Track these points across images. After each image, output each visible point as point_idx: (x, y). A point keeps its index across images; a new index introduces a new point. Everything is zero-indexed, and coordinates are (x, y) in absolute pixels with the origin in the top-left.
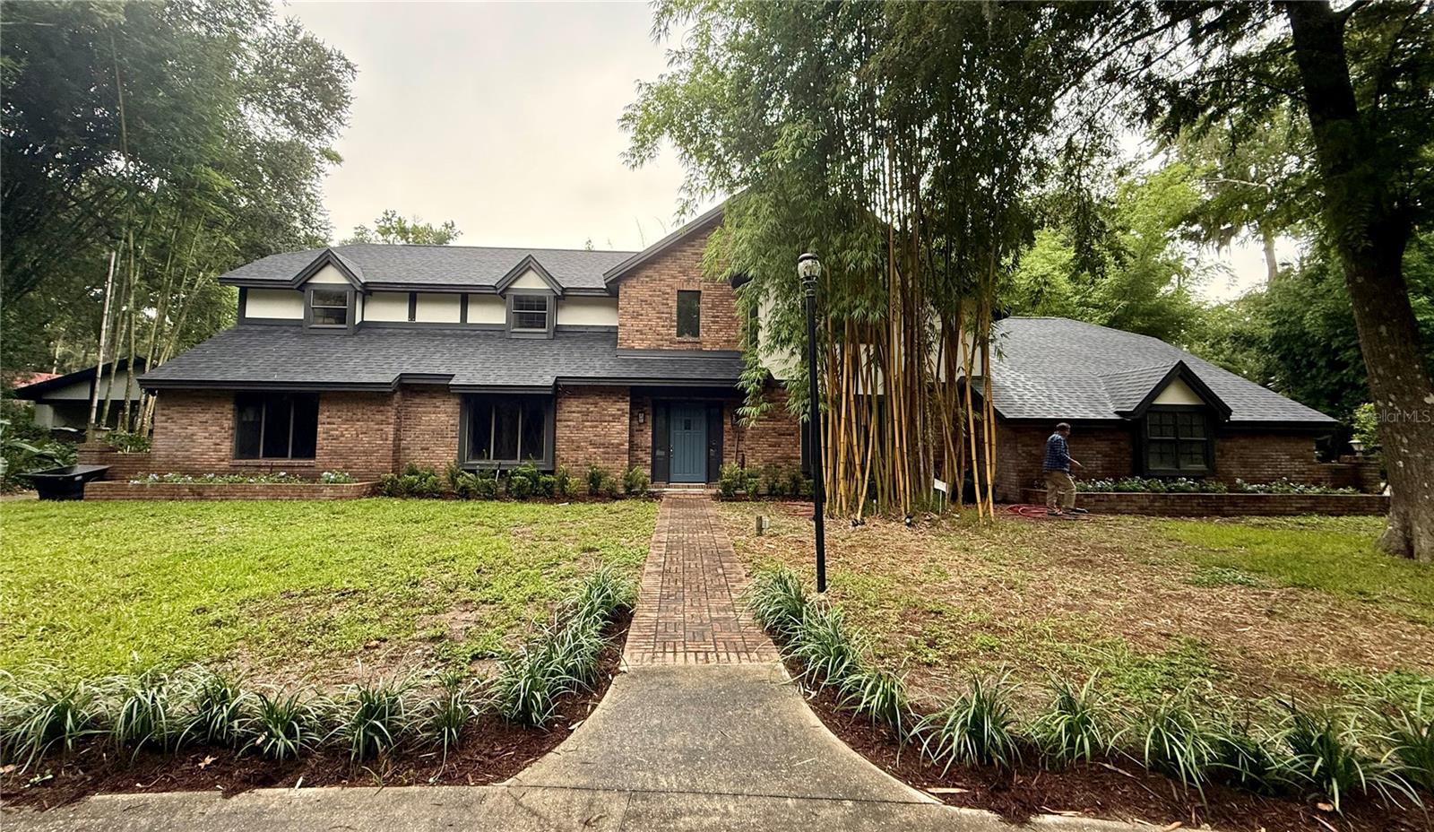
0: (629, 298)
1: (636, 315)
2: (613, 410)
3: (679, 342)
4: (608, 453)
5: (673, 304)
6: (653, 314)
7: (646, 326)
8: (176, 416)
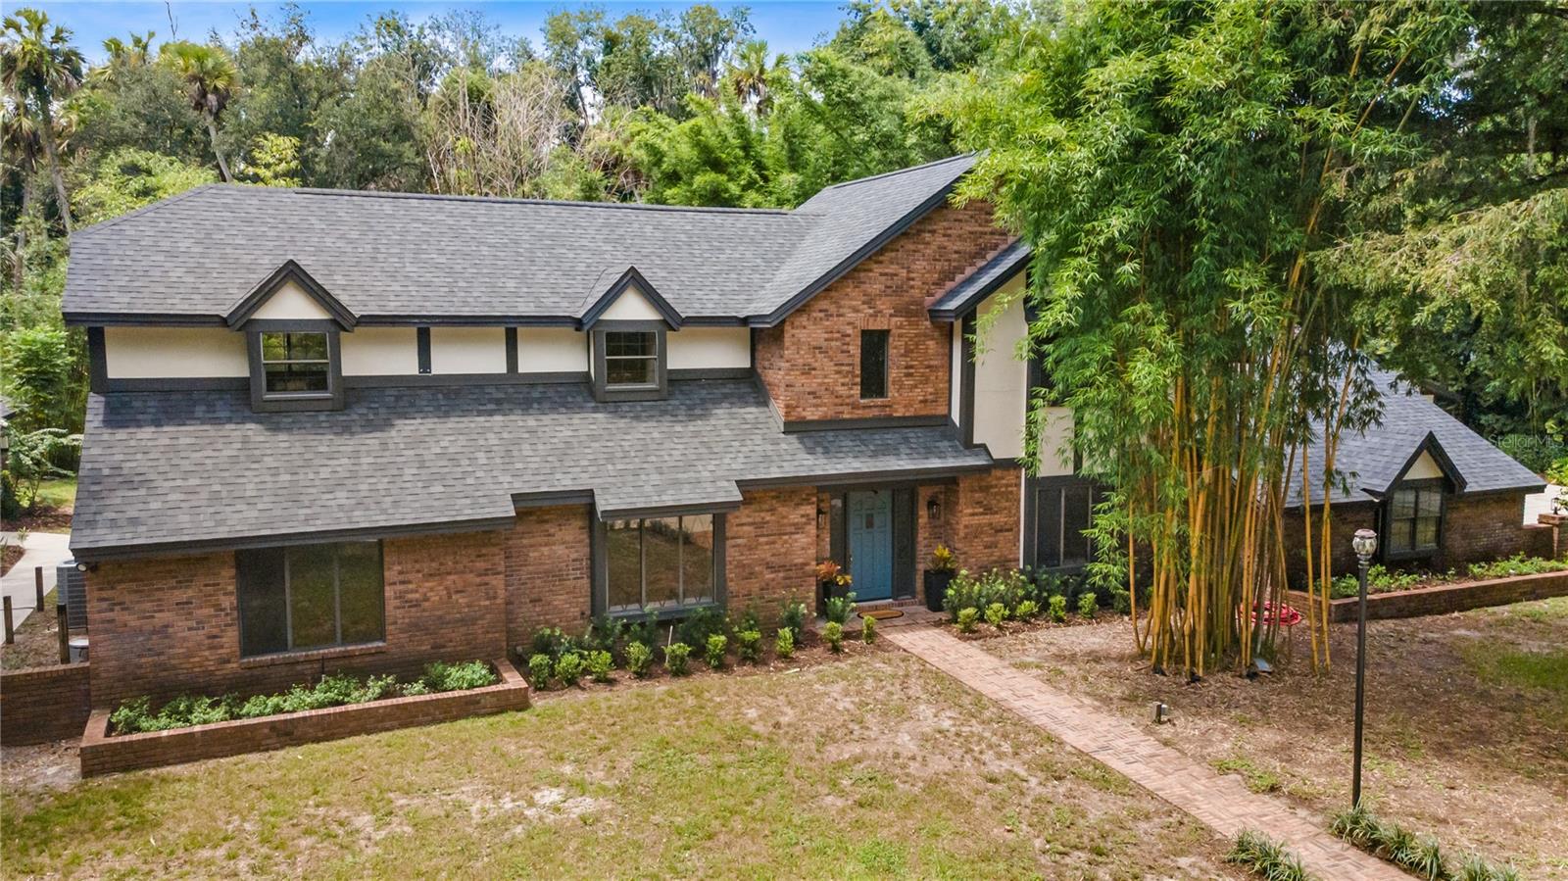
0: (798, 344)
1: (808, 370)
2: (795, 516)
3: (865, 407)
4: (790, 578)
5: (855, 350)
6: (830, 367)
7: (820, 384)
8: (127, 598)
